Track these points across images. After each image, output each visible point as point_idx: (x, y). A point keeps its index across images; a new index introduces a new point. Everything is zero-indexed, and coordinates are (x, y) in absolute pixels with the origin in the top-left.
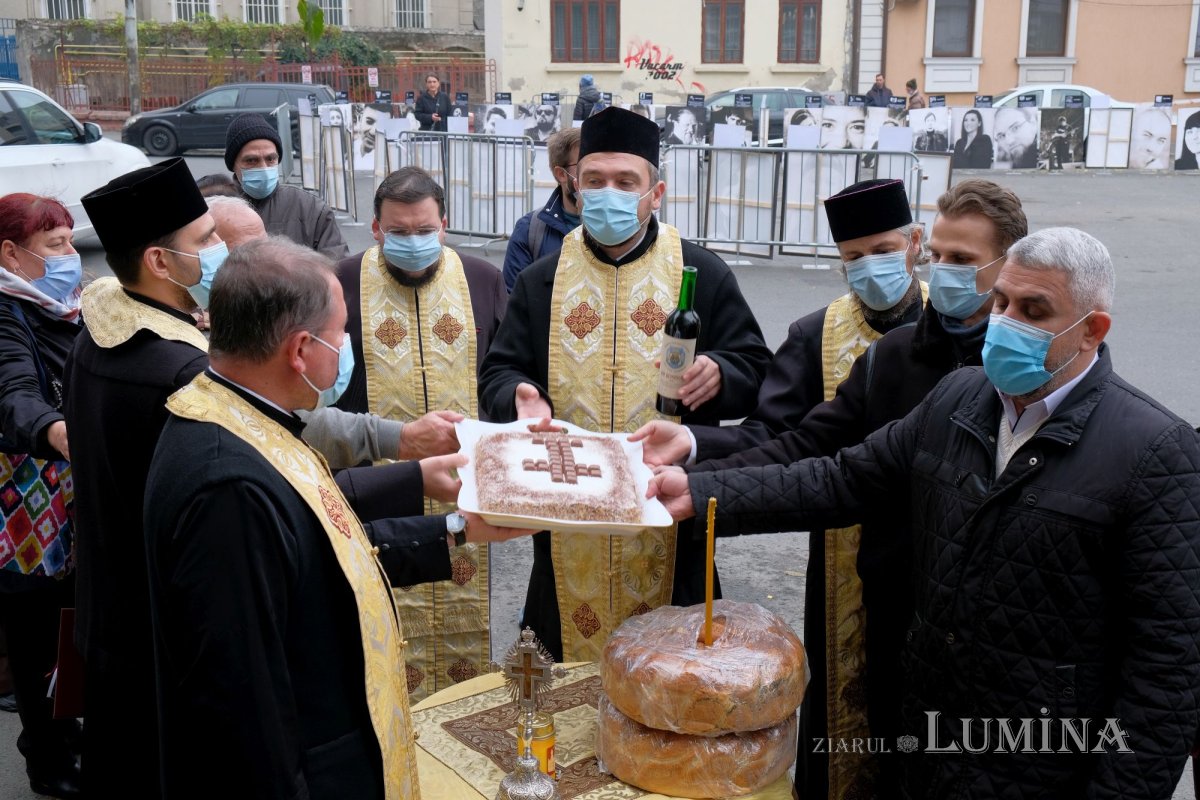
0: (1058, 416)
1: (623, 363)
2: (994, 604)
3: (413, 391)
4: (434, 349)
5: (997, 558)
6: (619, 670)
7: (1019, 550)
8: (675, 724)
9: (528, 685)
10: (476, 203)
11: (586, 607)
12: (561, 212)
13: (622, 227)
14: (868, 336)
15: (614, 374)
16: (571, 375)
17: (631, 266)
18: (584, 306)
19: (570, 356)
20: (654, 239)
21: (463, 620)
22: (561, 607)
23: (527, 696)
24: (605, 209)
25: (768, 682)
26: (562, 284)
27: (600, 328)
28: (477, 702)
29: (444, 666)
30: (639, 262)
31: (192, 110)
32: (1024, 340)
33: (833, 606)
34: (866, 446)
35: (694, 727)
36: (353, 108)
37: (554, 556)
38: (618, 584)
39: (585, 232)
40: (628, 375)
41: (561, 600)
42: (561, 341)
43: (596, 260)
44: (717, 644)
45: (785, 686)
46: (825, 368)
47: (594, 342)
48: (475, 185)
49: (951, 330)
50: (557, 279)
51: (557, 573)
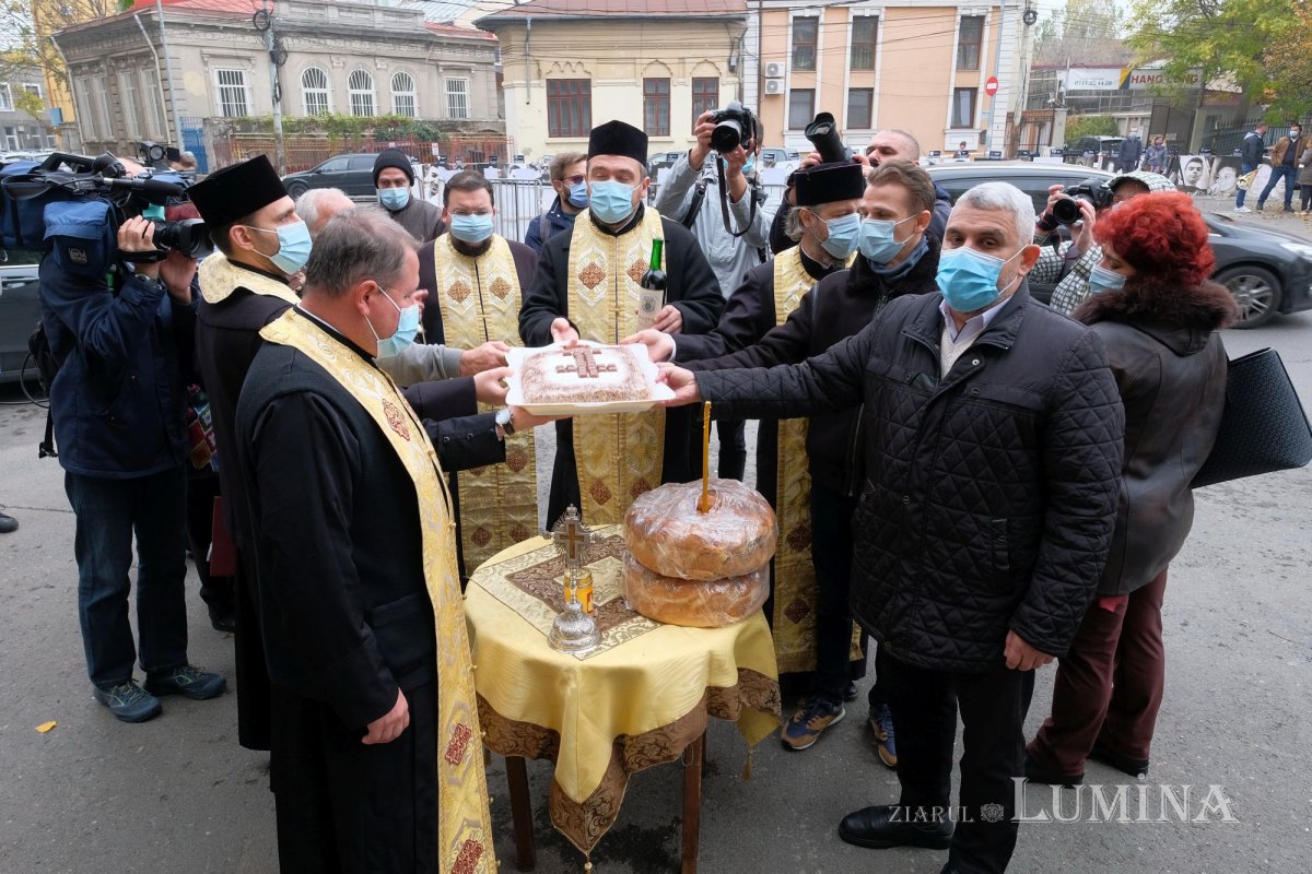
0: (993, 327)
1: (624, 306)
2: (943, 473)
3: (478, 332)
4: (491, 302)
5: (944, 438)
6: (639, 532)
7: (965, 432)
8: (684, 573)
9: (573, 548)
10: (505, 224)
11: (599, 482)
12: (562, 213)
13: (621, 210)
14: (808, 282)
15: (617, 313)
16: (585, 316)
17: (626, 236)
18: (593, 266)
19: (584, 302)
20: (642, 217)
21: (518, 497)
22: (580, 484)
23: (572, 557)
24: (609, 196)
25: (752, 539)
26: (575, 250)
27: (605, 281)
28: (530, 557)
29: (506, 530)
30: (631, 233)
31: (319, 172)
32: (982, 265)
33: (782, 477)
34: (831, 355)
35: (699, 574)
36: (423, 167)
37: (575, 448)
38: (624, 465)
39: (591, 213)
40: (627, 315)
41: (580, 479)
42: (576, 290)
43: (602, 234)
44: (712, 511)
45: (764, 541)
46: (777, 306)
47: (601, 291)
48: (505, 213)
49: (878, 271)
50: (572, 247)
51: (577, 460)
